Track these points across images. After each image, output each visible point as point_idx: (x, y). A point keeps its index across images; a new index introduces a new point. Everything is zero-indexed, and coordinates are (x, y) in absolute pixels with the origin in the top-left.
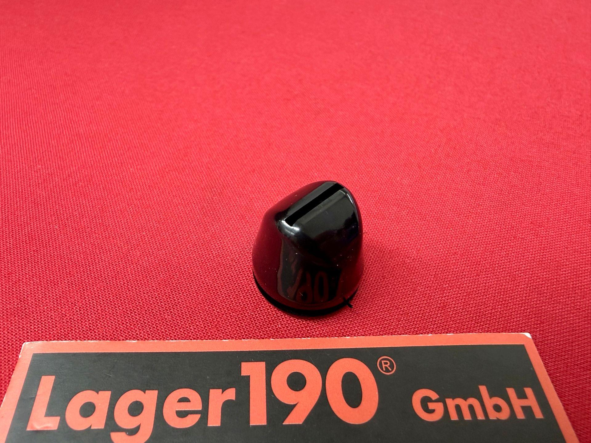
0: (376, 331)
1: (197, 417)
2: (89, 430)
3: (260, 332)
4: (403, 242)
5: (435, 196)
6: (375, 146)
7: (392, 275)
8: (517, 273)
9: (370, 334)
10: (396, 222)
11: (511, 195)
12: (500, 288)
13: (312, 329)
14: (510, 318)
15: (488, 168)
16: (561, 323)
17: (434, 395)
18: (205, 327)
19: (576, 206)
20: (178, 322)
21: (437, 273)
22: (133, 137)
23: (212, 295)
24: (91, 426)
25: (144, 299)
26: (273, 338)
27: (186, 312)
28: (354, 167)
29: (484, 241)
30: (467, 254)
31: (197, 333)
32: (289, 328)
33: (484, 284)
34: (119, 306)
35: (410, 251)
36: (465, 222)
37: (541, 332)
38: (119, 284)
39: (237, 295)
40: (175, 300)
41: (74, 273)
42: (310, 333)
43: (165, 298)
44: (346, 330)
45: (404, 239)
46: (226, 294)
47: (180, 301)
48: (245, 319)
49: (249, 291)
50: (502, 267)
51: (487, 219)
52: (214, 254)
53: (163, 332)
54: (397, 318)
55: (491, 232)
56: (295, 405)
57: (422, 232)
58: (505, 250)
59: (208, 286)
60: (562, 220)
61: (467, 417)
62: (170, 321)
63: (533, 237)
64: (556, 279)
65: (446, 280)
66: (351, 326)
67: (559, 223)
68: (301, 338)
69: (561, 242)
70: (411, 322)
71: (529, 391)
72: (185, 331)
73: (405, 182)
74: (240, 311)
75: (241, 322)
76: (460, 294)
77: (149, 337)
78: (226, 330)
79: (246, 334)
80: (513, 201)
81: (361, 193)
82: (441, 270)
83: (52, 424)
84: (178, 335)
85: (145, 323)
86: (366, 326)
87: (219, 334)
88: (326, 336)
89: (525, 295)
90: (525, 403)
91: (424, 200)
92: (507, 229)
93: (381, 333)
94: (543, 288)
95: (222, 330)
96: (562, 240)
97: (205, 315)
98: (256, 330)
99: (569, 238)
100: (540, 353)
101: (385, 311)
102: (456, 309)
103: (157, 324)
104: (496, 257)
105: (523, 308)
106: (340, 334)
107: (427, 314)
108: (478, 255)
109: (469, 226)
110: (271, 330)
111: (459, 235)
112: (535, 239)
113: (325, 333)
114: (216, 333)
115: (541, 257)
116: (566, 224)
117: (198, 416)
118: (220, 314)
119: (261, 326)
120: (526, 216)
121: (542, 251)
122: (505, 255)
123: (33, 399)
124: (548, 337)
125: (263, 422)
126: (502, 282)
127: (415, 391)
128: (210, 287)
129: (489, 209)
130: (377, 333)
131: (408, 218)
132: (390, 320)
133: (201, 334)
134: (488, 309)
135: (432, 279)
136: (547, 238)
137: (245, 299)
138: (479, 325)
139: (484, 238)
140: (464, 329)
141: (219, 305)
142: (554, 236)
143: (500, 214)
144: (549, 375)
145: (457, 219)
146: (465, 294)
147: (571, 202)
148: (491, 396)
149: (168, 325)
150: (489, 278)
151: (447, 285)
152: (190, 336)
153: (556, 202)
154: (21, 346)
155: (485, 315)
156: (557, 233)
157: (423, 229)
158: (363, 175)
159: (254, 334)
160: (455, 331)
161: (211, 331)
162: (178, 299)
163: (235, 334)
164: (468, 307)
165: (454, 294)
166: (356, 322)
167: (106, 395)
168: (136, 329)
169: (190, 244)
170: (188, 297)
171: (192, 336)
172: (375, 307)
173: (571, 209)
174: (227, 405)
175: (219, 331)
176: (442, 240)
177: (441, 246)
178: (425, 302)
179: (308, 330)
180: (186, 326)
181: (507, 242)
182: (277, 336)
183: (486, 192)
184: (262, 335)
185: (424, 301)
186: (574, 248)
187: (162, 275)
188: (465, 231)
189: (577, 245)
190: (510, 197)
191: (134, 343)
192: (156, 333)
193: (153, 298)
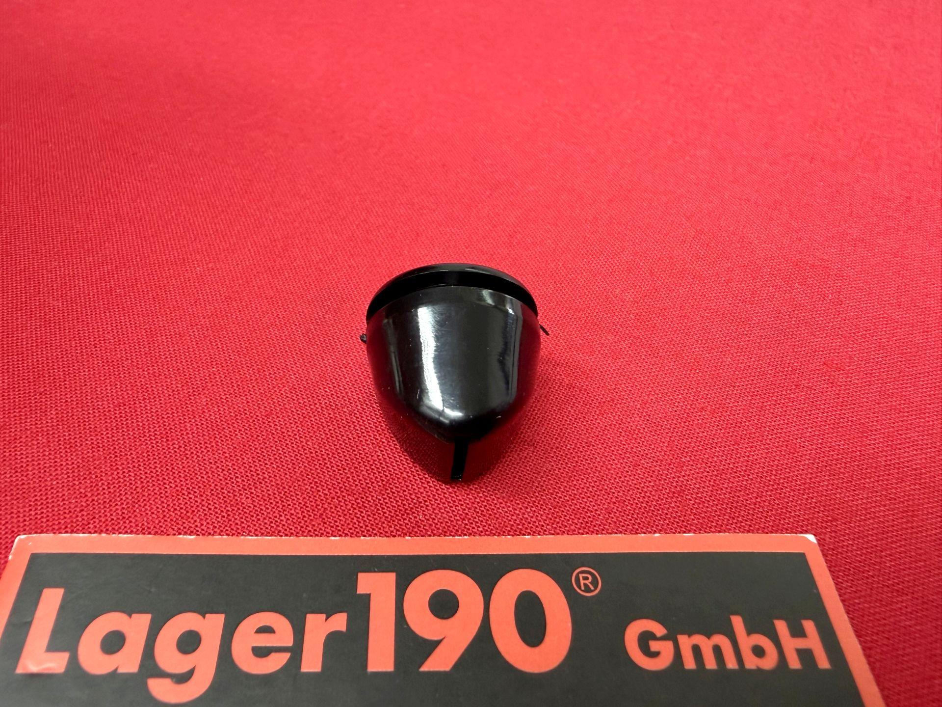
0: (573, 528)
1: (285, 657)
2: (114, 674)
3: (391, 527)
4: (621, 389)
5: (675, 319)
6: (583, 239)
7: (602, 442)
8: (798, 441)
9: (564, 532)
10: (611, 358)
11: (794, 319)
12: (772, 464)
13: (472, 523)
14: (784, 511)
15: (760, 277)
16: (865, 520)
17: (659, 630)
18: (304, 517)
19: (895, 338)
20: (261, 509)
21: (672, 439)
22: (203, 219)
23: (317, 467)
24: (116, 669)
25: (210, 472)
26: (410, 536)
27: (275, 494)
28: (549, 272)
29: (748, 390)
30: (721, 410)
31: (291, 527)
32: (436, 521)
33: (746, 458)
34: (171, 482)
35: (632, 404)
36: (721, 360)
37: (833, 535)
38: (172, 448)
39: (356, 468)
40: (258, 474)
41: (102, 430)
42: (469, 529)
43: (243, 472)
44: (526, 526)
45: (623, 386)
46: (338, 466)
47: (265, 476)
48: (368, 506)
49: (376, 462)
50: (775, 432)
51: (754, 356)
52: (323, 403)
53: (237, 524)
54: (606, 509)
55: (761, 377)
56: (438, 642)
57: (652, 374)
58: (781, 405)
59: (311, 453)
60: (872, 361)
61: (711, 664)
62: (249, 507)
63: (826, 386)
64: (860, 451)
65: (686, 450)
66: (533, 520)
67: (867, 365)
68: (453, 536)
69: (870, 395)
70: (628, 515)
71: (809, 626)
72: (272, 522)
73: (628, 297)
74: (360, 493)
75: (361, 510)
76: (708, 472)
77: (215, 532)
78: (336, 522)
79: (367, 528)
80: (796, 329)
81: (558, 312)
82: (679, 434)
83: (56, 663)
84: (261, 529)
85: (210, 509)
86: (557, 520)
87: (325, 528)
88: (494, 535)
89: (809, 476)
90: (801, 643)
91: (657, 325)
92: (785, 373)
93: (580, 531)
94: (839, 466)
95: (330, 522)
96: (872, 391)
97: (304, 498)
98: (384, 523)
99: (883, 389)
100: (829, 567)
101: (589, 497)
102: (700, 495)
103: (228, 511)
104: (766, 416)
105: (805, 497)
106: (516, 531)
107: (654, 503)
108: (738, 412)
109: (727, 367)
110: (408, 524)
111: (710, 380)
112: (830, 389)
113: (492, 530)
114: (320, 527)
115: (837, 416)
116: (879, 367)
117: (287, 655)
118: (328, 497)
119: (392, 517)
120: (817, 353)
121: (839, 408)
122: (781, 412)
123: (29, 624)
124: (843, 541)
125: (389, 667)
126: (774, 454)
127: (631, 622)
128: (314, 455)
129: (758, 341)
130: (575, 531)
131: (630, 352)
132: (596, 510)
133: (296, 528)
134: (750, 496)
135: (665, 448)
136: (848, 387)
137: (369, 474)
138: (735, 521)
139: (749, 386)
140: (711, 528)
141: (328, 483)
142: (860, 385)
143: (775, 349)
144: (843, 601)
145: (707, 355)
146: (715, 473)
147: (888, 332)
148: (749, 632)
149: (246, 513)
150: (753, 449)
151: (688, 459)
152: (280, 531)
153: (864, 332)
154: (13, 542)
155: (746, 506)
156: (864, 380)
157: (654, 370)
158: (563, 285)
159: (380, 529)
160: (699, 529)
161: (313, 523)
162: (264, 473)
163: (351, 529)
164: (719, 492)
165: (698, 473)
166: (542, 513)
167: (143, 621)
168: (195, 518)
169: (286, 388)
170: (279, 471)
171: (283, 531)
172: (573, 490)
173: (887, 343)
174: (333, 639)
175: (325, 523)
176: (683, 388)
177: (680, 397)
178: (652, 484)
179: (466, 524)
180: (275, 515)
181: (784, 392)
182: (416, 532)
183: (755, 315)
184: (392, 532)
185: (650, 482)
186: (889, 404)
187: (239, 434)
188: (720, 375)
189: (895, 399)
190: (793, 322)
191: (190, 539)
192: (226, 526)
193: (223, 470)
